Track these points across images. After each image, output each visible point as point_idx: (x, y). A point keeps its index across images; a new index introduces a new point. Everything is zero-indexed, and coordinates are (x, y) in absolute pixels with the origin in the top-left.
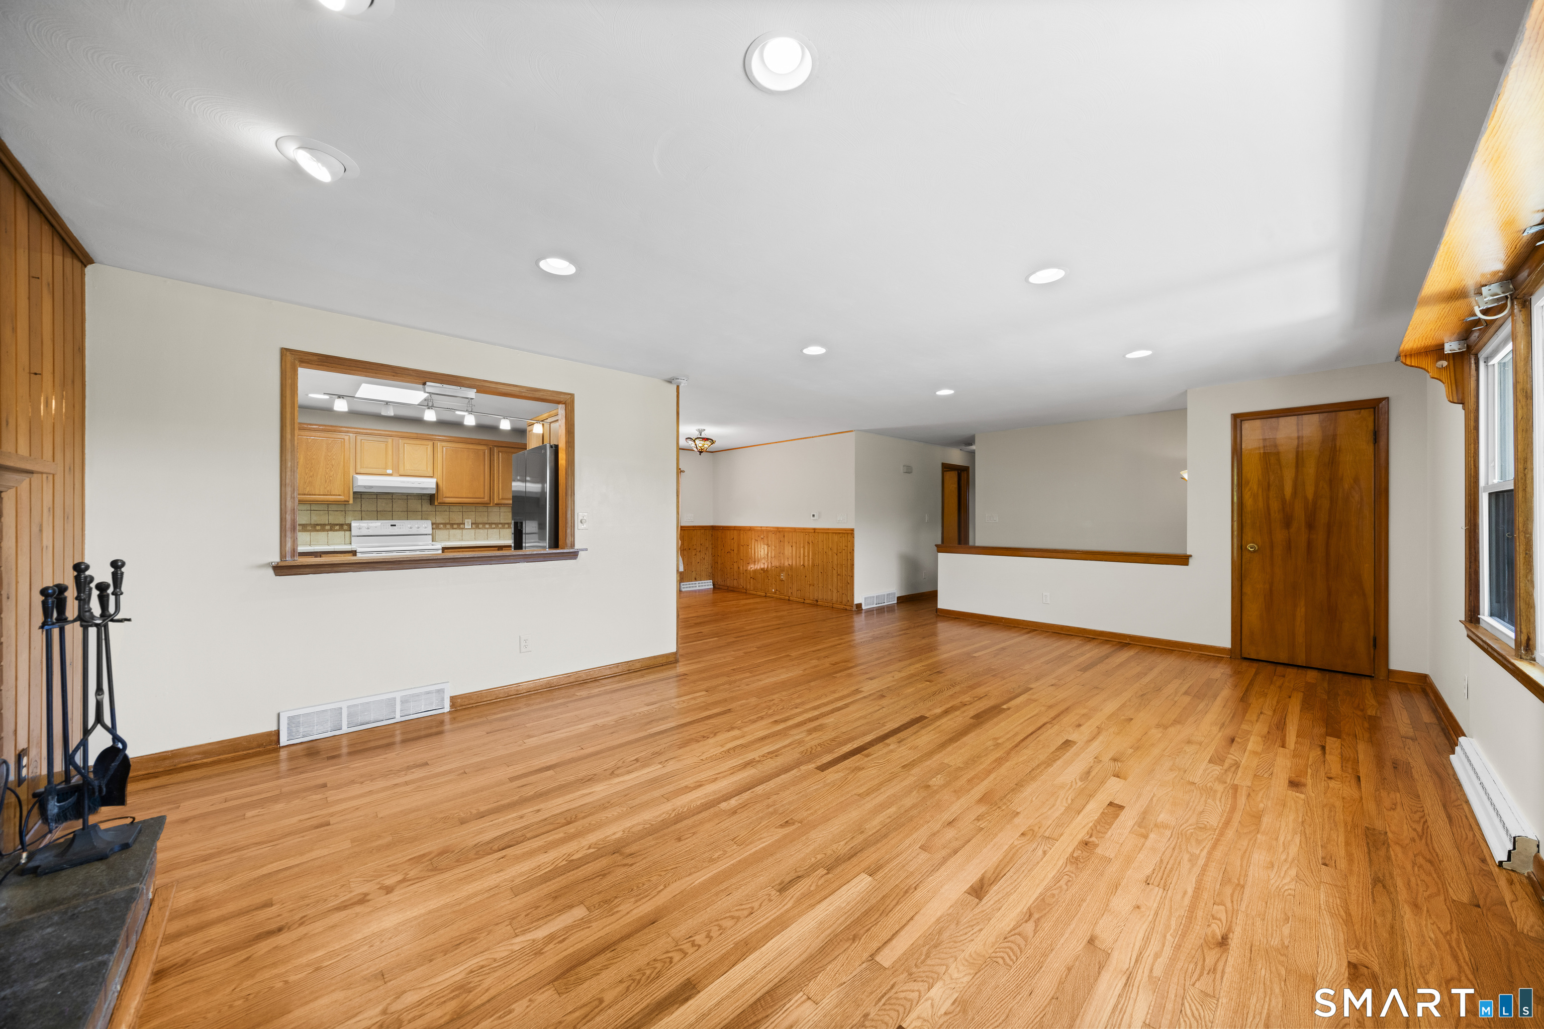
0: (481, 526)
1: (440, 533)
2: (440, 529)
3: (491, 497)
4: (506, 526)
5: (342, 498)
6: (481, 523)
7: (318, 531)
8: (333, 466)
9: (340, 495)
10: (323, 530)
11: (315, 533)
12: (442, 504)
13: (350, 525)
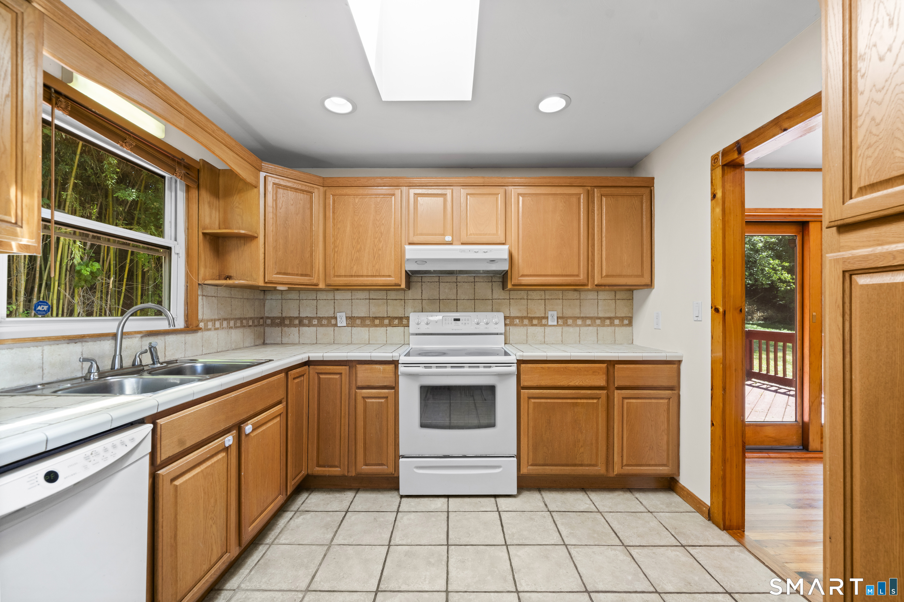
0: (570, 322)
1: (517, 332)
2: (515, 325)
3: (589, 274)
4: (608, 322)
5: (392, 280)
6: (571, 318)
7: (376, 326)
8: (381, 233)
9: (389, 276)
10: (381, 325)
11: (374, 328)
12: (519, 287)
13: (408, 318)
